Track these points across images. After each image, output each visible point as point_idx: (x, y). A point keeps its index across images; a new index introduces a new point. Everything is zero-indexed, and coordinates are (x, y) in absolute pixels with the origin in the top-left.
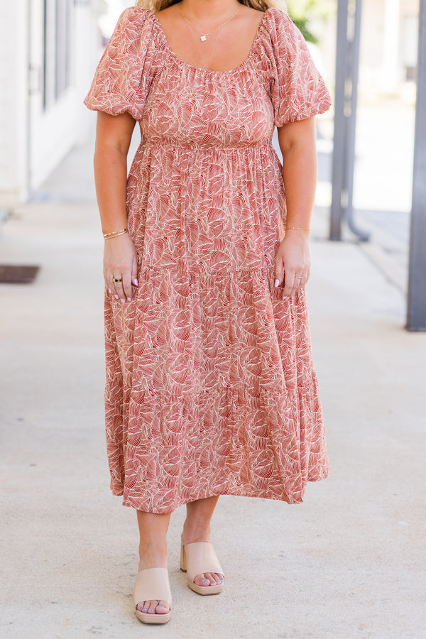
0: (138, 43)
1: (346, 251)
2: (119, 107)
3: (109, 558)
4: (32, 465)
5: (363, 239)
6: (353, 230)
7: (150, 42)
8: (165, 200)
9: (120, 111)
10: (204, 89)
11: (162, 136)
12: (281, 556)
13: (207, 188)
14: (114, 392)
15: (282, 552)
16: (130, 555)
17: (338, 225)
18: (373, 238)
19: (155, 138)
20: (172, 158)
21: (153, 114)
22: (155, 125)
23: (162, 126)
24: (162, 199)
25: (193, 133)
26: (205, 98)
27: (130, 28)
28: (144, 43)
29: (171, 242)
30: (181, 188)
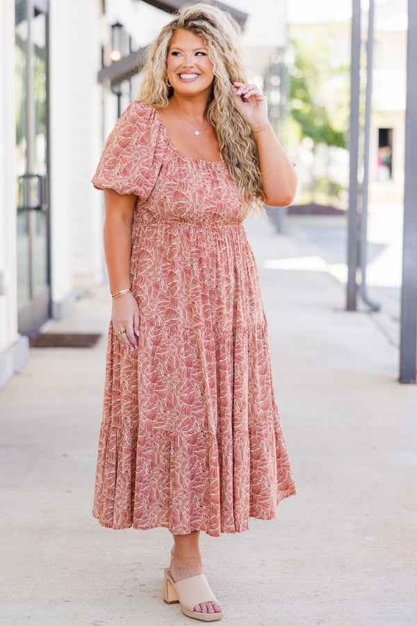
0: (148, 135)
1: (361, 318)
2: (128, 188)
3: (119, 565)
4: (69, 492)
5: (375, 309)
6: (366, 301)
7: (159, 137)
8: (188, 271)
9: (127, 191)
10: (209, 175)
11: (180, 218)
12: (262, 565)
13: (219, 260)
14: (132, 437)
15: (263, 561)
16: (136, 564)
17: (354, 298)
18: (384, 308)
19: (172, 220)
20: (188, 236)
21: (168, 201)
22: (172, 210)
23: (179, 211)
24: (185, 270)
25: (206, 213)
26: (213, 183)
27: (141, 122)
28: (154, 136)
29: (199, 306)
30: (200, 261)
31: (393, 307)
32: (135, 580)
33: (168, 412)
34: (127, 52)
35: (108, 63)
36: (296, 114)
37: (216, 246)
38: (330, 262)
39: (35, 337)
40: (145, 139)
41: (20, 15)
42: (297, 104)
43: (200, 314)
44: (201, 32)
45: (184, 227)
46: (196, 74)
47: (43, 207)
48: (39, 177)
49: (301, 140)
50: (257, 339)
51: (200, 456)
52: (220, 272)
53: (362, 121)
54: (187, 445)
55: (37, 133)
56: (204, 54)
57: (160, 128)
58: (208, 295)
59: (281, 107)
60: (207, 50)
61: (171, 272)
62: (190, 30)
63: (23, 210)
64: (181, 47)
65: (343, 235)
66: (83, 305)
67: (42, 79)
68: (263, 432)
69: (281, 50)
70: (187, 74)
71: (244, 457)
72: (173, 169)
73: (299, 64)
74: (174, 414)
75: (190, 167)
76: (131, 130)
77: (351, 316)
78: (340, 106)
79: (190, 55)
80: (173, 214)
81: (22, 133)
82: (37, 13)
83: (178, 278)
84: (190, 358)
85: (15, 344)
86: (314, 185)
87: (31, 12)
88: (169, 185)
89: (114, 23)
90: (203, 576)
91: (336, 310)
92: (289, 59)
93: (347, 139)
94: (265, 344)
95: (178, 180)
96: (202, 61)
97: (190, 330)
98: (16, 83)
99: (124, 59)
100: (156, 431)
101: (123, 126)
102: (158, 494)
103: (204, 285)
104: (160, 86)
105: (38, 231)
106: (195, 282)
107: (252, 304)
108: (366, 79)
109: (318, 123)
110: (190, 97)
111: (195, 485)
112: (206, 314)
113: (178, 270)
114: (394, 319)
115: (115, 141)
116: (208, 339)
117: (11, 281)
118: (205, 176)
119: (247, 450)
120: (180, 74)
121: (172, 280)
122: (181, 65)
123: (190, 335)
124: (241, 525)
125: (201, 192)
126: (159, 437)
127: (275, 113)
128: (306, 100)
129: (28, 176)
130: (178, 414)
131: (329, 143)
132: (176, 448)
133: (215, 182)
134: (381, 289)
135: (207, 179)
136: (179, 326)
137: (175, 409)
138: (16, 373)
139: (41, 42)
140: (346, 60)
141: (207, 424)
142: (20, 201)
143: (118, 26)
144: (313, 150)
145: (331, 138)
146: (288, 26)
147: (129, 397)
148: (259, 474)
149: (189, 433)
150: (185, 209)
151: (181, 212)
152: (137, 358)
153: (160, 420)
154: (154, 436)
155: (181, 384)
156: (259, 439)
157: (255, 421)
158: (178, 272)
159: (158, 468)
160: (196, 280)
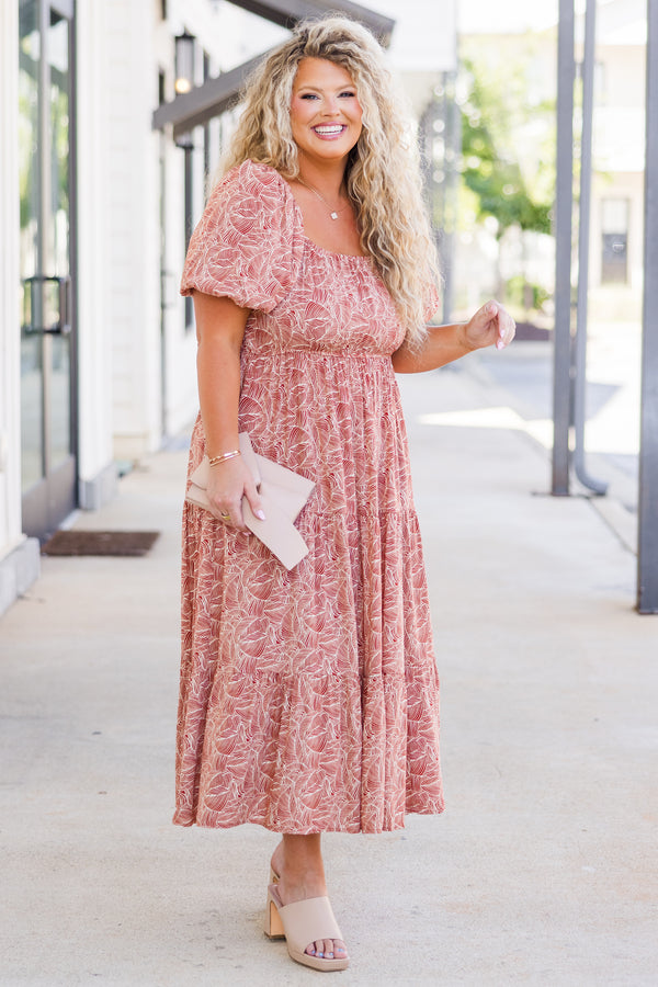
1: (574, 508)
3: (181, 915)
4: (102, 793)
5: (600, 493)
6: (584, 480)
8: (323, 426)
9: (256, 306)
10: (355, 278)
11: (314, 344)
12: (414, 913)
13: (367, 405)
14: (204, 685)
15: (416, 907)
16: (209, 912)
17: (565, 473)
18: (611, 491)
19: (298, 348)
20: (323, 371)
21: (298, 317)
22: (303, 331)
23: (315, 332)
24: (319, 424)
25: (353, 335)
26: (360, 290)
27: (267, 194)
28: (290, 218)
29: (340, 478)
30: (341, 408)
31: (626, 488)
32: (208, 939)
33: (283, 643)
34: (199, 79)
35: (170, 96)
36: (471, 176)
37: (362, 385)
38: (526, 417)
39: (49, 537)
40: (276, 219)
41: (28, 22)
42: (474, 162)
43: (343, 491)
44: (346, 60)
46: (342, 125)
47: (66, 330)
48: (56, 279)
49: (479, 220)
50: (410, 533)
51: (333, 713)
52: (370, 423)
53: (576, 190)
54: (312, 695)
55: (56, 209)
56: (352, 95)
57: (294, 206)
58: (352, 460)
59: (448, 168)
60: (354, 87)
61: (296, 430)
62: (329, 59)
63: (31, 332)
64: (318, 85)
65: (547, 370)
66: (128, 485)
67: (64, 122)
68: (424, 675)
69: (446, 77)
70: (327, 125)
71: (398, 713)
72: (306, 269)
73: (476, 97)
74: (293, 646)
75: (328, 265)
76: (253, 206)
77: (560, 505)
78: (542, 166)
79: (332, 97)
80: (305, 337)
81: (29, 211)
82: (55, 18)
83: (307, 437)
84: (321, 560)
85: (18, 549)
86: (501, 290)
87: (45, 17)
88: (299, 293)
89: (180, 32)
90: (326, 899)
91: (535, 494)
92: (460, 92)
93: (552, 217)
95: (312, 285)
96: (347, 106)
97: (326, 517)
98: (22, 128)
99: (195, 91)
100: (261, 673)
101: (238, 198)
102: (257, 773)
103: (347, 446)
105: (56, 367)
106: (333, 442)
107: (403, 479)
109: (509, 191)
111: (326, 760)
112: (349, 491)
113: (307, 425)
114: (629, 509)
116: (350, 528)
118: (349, 279)
119: (402, 702)
120: (316, 127)
121: (297, 441)
123: (326, 524)
124: (393, 820)
125: (346, 304)
126: (264, 683)
127: (439, 177)
128: (487, 157)
129: (39, 279)
130: (299, 645)
131: (525, 225)
132: (293, 699)
133: (363, 289)
134: (605, 457)
135: (352, 284)
136: (308, 511)
137: (295, 638)
138: (20, 597)
139: (62, 64)
140: (549, 90)
141: (341, 663)
142: (25, 318)
143: (187, 37)
144: (499, 236)
145: (526, 216)
146: (458, 40)
147: (205, 622)
148: (421, 741)
149: (316, 676)
150: (324, 329)
151: (316, 334)
152: (223, 563)
153: (270, 657)
154: (258, 682)
155: (307, 599)
156: (417, 686)
157: (411, 659)
158: (307, 428)
159: (261, 732)
160: (336, 440)
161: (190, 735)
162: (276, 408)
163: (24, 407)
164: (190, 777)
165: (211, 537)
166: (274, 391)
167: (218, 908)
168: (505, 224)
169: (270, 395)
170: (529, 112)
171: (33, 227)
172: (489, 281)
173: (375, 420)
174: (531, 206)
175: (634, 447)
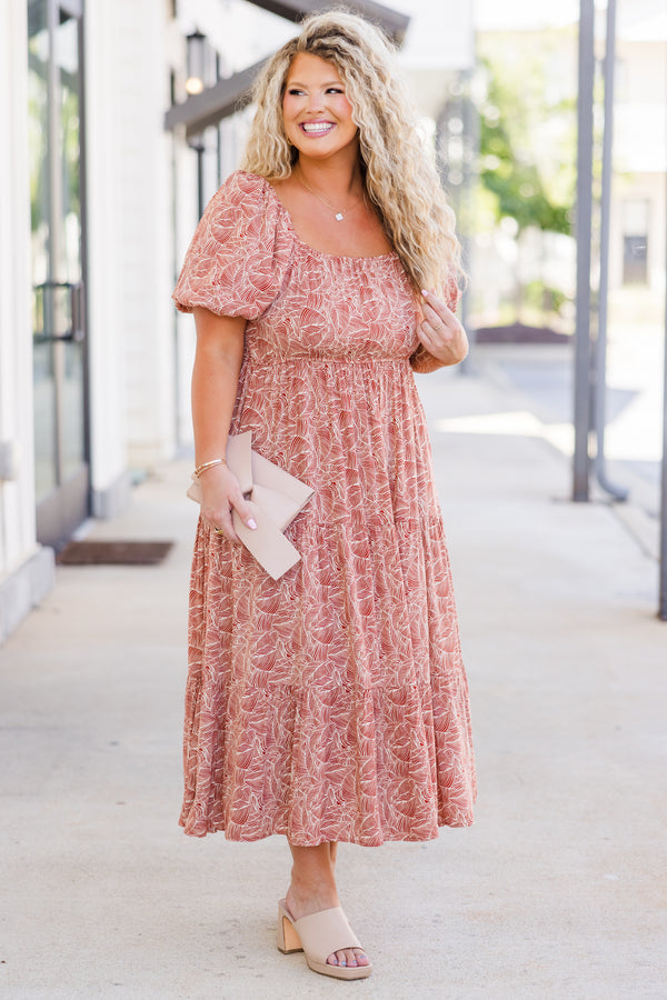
0: (260, 221)
1: (595, 514)
2: (233, 307)
3: (201, 925)
4: (120, 803)
5: (620, 498)
6: (605, 486)
7: (279, 225)
8: (325, 435)
9: (232, 312)
10: (357, 280)
11: (313, 351)
12: (436, 921)
13: (374, 412)
14: (216, 698)
15: (438, 916)
16: (231, 921)
17: (585, 479)
18: (634, 496)
19: (298, 356)
20: (324, 378)
21: (293, 324)
22: (300, 338)
23: (311, 339)
24: (321, 433)
25: (353, 341)
26: (362, 293)
27: (248, 202)
28: (270, 223)
29: (343, 488)
30: (343, 416)
31: (651, 496)
32: (228, 948)
33: (294, 656)
34: (212, 80)
35: (181, 97)
36: (489, 178)
37: (367, 391)
38: (545, 421)
39: (64, 547)
40: (255, 226)
41: (36, 22)
42: (491, 163)
43: (345, 501)
44: (334, 56)
45: (319, 364)
46: (329, 122)
47: (78, 337)
48: (67, 285)
49: (498, 221)
51: (340, 723)
52: (378, 431)
53: (597, 190)
54: (321, 707)
55: (67, 211)
56: (339, 91)
57: (279, 211)
58: (357, 469)
59: (465, 169)
60: (342, 84)
61: (297, 439)
62: (317, 54)
63: (43, 339)
64: (304, 82)
65: (567, 375)
66: (144, 494)
67: (74, 124)
68: (450, 685)
69: (464, 75)
70: (314, 123)
72: (301, 274)
73: (494, 95)
74: (302, 660)
75: (327, 269)
76: (233, 215)
77: (581, 510)
78: (561, 166)
79: (318, 93)
80: (302, 345)
81: (40, 215)
82: (64, 17)
83: (308, 446)
84: (326, 571)
85: (33, 559)
86: (519, 295)
87: (54, 16)
88: (293, 300)
89: (191, 31)
90: (340, 909)
91: (556, 500)
92: (477, 90)
93: (572, 219)
94: (443, 547)
95: (307, 291)
96: (336, 103)
97: (328, 527)
98: (31, 131)
99: (207, 91)
100: (273, 686)
101: (220, 209)
102: (274, 784)
103: (350, 456)
104: (276, 145)
105: (68, 373)
106: (335, 451)
108: (603, 121)
109: (526, 193)
110: (321, 160)
111: (330, 769)
112: (354, 500)
113: (308, 434)
114: (651, 515)
115: (208, 232)
116: (358, 538)
117: (23, 459)
118: (350, 282)
120: (303, 124)
121: (298, 451)
122: (304, 109)
123: (328, 534)
125: (344, 308)
126: (278, 696)
127: (455, 178)
128: (505, 156)
129: (50, 285)
130: (307, 658)
131: (544, 227)
132: (303, 712)
133: (365, 292)
134: (630, 465)
135: (353, 287)
136: (309, 522)
137: (304, 652)
138: (35, 608)
139: (71, 64)
140: (570, 89)
141: (351, 673)
142: (38, 324)
143: (198, 36)
144: (517, 237)
145: (547, 218)
146: (476, 36)
147: (215, 636)
148: (448, 753)
149: (326, 688)
150: (320, 335)
151: (313, 341)
152: (231, 576)
153: (281, 670)
154: (271, 696)
155: (314, 613)
156: (444, 697)
157: (436, 670)
158: (308, 437)
159: (277, 744)
160: (337, 448)
161: (205, 748)
162: (277, 418)
163: (37, 415)
164: (206, 790)
165: (217, 550)
166: (275, 401)
167: (238, 917)
168: (523, 225)
169: (271, 405)
170: (548, 111)
171: (43, 231)
172: (507, 284)
173: (383, 427)
174: (550, 208)
175: (656, 454)
